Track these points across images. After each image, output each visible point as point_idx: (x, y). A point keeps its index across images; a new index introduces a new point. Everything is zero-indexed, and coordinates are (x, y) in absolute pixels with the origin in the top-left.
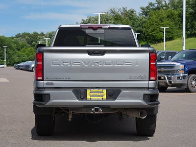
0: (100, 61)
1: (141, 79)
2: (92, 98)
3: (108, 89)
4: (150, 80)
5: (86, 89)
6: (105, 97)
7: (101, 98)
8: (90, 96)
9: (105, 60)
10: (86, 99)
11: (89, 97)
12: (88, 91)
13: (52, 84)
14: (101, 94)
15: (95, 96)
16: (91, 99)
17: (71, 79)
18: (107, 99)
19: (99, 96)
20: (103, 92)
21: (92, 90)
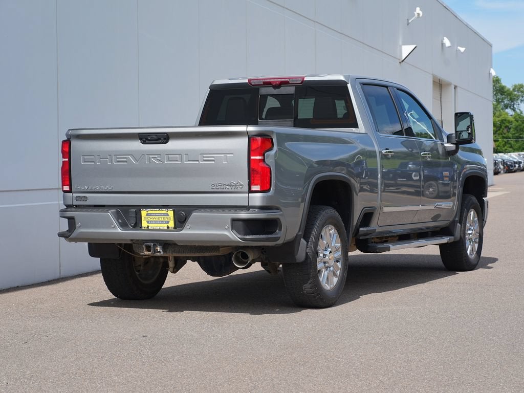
0: (159, 154)
1: (233, 190)
2: (150, 225)
3: (177, 209)
4: (250, 191)
5: (139, 208)
6: (171, 224)
7: (166, 225)
8: (148, 222)
9: (168, 153)
10: (141, 227)
11: (144, 224)
12: (144, 213)
13: (85, 199)
14: (166, 218)
15: (156, 222)
16: (148, 227)
17: (114, 190)
18: (175, 227)
19: (162, 222)
20: (168, 215)
21: (150, 211)
